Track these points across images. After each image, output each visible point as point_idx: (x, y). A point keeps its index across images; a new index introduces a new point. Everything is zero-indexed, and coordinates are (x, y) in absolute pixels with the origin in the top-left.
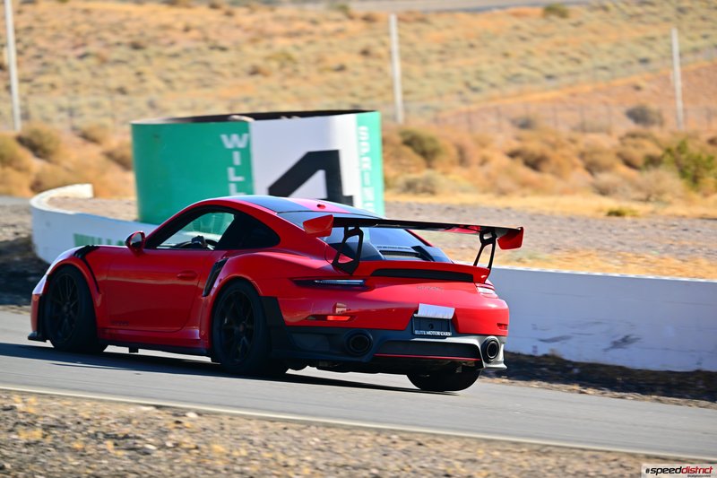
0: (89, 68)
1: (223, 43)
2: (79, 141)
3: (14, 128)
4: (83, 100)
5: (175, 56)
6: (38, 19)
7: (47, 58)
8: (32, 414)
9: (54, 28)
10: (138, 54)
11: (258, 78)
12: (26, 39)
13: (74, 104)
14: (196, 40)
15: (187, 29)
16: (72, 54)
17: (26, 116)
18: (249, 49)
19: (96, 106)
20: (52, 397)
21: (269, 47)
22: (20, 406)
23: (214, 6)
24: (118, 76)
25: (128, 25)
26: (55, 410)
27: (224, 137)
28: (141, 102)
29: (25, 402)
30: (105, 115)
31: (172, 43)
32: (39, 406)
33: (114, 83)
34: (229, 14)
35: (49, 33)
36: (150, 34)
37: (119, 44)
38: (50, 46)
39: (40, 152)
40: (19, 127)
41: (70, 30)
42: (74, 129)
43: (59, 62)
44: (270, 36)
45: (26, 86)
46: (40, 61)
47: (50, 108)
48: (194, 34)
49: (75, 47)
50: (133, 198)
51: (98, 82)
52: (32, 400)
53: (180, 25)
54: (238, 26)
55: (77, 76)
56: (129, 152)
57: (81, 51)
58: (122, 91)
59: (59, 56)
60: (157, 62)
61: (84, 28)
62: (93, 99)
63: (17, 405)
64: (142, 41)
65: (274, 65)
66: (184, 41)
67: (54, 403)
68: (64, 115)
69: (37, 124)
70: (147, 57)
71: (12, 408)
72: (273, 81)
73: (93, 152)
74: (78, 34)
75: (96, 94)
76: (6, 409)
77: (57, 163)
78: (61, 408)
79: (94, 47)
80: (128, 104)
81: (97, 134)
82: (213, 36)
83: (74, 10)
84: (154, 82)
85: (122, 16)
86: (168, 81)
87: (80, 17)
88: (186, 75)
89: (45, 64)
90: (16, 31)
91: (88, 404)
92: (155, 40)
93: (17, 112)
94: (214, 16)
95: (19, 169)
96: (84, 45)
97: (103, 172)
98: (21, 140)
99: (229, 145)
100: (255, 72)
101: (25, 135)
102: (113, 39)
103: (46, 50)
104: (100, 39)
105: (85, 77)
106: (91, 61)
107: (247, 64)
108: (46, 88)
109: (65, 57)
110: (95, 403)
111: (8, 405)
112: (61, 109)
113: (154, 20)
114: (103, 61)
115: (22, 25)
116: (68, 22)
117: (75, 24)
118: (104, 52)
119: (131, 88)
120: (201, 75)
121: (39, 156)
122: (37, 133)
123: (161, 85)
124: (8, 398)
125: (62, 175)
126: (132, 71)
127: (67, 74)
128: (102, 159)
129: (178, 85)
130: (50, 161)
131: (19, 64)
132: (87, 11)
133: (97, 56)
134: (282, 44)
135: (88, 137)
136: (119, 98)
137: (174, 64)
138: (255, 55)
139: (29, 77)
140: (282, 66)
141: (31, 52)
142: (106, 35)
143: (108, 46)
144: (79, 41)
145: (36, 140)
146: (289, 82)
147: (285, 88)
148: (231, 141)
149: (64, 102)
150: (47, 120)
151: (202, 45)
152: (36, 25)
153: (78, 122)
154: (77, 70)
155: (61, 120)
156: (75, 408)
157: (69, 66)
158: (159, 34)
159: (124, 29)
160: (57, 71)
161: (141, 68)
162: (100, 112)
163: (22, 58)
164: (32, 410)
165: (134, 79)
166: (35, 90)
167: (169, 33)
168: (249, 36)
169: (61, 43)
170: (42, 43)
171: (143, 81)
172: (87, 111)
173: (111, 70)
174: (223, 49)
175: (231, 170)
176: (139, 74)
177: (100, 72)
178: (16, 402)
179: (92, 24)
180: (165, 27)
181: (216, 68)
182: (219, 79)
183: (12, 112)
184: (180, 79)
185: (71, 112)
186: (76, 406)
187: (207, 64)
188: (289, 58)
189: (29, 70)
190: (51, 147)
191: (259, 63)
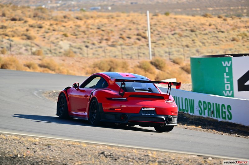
0: (176, 38)
1: (223, 30)
2: (172, 63)
3: (150, 59)
4: (173, 49)
5: (206, 34)
6: (159, 21)
7: (161, 35)
8: (155, 158)
9: (164, 24)
10: (193, 33)
11: (235, 42)
12: (154, 28)
13: (170, 50)
14: (213, 29)
15: (210, 25)
16: (170, 33)
17: (154, 55)
18: (232, 32)
19: (178, 51)
20: (161, 152)
21: (239, 31)
22: (150, 155)
23: (219, 17)
24: (185, 41)
25: (190, 23)
26: (163, 156)
27: (223, 62)
28: (194, 50)
29: (152, 153)
30: (181, 55)
31: (205, 30)
32: (157, 155)
33: (184, 44)
34: (225, 20)
35: (162, 26)
36: (197, 26)
37: (186, 30)
38: (163, 31)
39: (158, 67)
40: (151, 58)
41: (170, 25)
42: (170, 59)
43: (166, 36)
44: (239, 28)
45: (154, 44)
46: (159, 36)
47: (162, 52)
48: (213, 26)
49: (171, 31)
50: (191, 83)
51: (179, 43)
52: (155, 153)
53: (208, 24)
54: (228, 24)
55: (172, 41)
56: (189, 67)
57: (173, 32)
58: (187, 46)
59: (165, 34)
60: (199, 36)
61: (174, 24)
62: (177, 49)
63: (149, 154)
64: (195, 29)
65: (241, 37)
66: (209, 29)
67: (163, 154)
68: (167, 54)
69: (158, 57)
70: (196, 35)
71: (147, 155)
72: (240, 43)
73: (177, 67)
74: (172, 27)
75: (178, 47)
76: (145, 156)
77: (164, 71)
78: (165, 156)
79: (177, 31)
80: (189, 51)
81: (178, 61)
82: (219, 27)
83: (171, 18)
84: (198, 43)
85: (188, 20)
86: (203, 43)
87: (173, 21)
88: (210, 41)
89: (161, 37)
90: (151, 25)
91: (174, 154)
92: (199, 29)
93: (151, 53)
94: (220, 21)
95: (151, 73)
96: (174, 30)
97: (180, 74)
98: (152, 63)
99: (224, 65)
100: (233, 40)
101: (153, 61)
102: (184, 28)
103: (161, 32)
104: (180, 28)
105: (174, 41)
106: (177, 36)
107: (231, 37)
108: (161, 45)
109: (168, 34)
110: (176, 154)
111: (146, 155)
112: (166, 52)
113: (198, 22)
114: (181, 36)
115: (153, 23)
116: (169, 22)
117: (171, 23)
118: (181, 33)
119: (190, 45)
120: (215, 41)
121: (158, 69)
122: (157, 60)
123: (201, 44)
124: (146, 152)
125: (166, 75)
126: (191, 40)
127: (168, 40)
128: (180, 69)
129: (207, 44)
130: (162, 70)
131: (151, 36)
132: (175, 19)
133: (179, 34)
134: (243, 30)
135: (175, 62)
136: (186, 48)
137: (206, 37)
138: (234, 34)
139: (155, 41)
140: (243, 38)
141: (156, 32)
142: (182, 27)
143: (182, 31)
144: (173, 29)
145: (157, 63)
146: (245, 44)
147: (244, 45)
148: (225, 64)
149: (167, 50)
150: (161, 56)
151: (215, 30)
152: (157, 23)
153: (172, 57)
154: (172, 39)
155: (166, 56)
156: (169, 156)
157: (169, 37)
158: (201, 27)
159: (188, 25)
160: (165, 39)
161: (194, 38)
162: (180, 53)
163: (152, 35)
164: (154, 156)
165: (192, 42)
166: (157, 46)
167: (204, 26)
168: (232, 27)
169: (167, 29)
170: (160, 30)
171: (194, 43)
172: (175, 53)
173: (183, 39)
174: (223, 32)
175: (225, 74)
176: (193, 40)
177: (180, 39)
178: (149, 153)
179: (177, 23)
180: (203, 24)
181: (220, 39)
182: (221, 42)
183: (149, 53)
184: (208, 42)
185: (169, 53)
186: (169, 155)
187: (217, 37)
188: (246, 35)
189: (155, 39)
190: (162, 65)
191: (235, 37)
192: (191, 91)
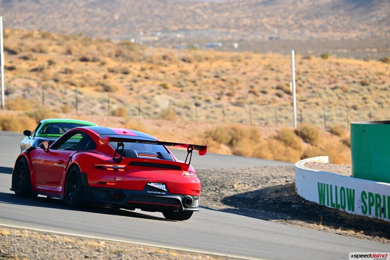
0: (337, 95)
2: (329, 134)
3: (294, 126)
4: (333, 112)
5: (385, 89)
6: (311, 68)
7: (314, 89)
9: (319, 72)
10: (365, 88)
12: (304, 78)
13: (327, 114)
16: (328, 87)
17: (301, 120)
19: (340, 115)
24: (353, 100)
25: (360, 72)
28: (364, 114)
31: (383, 83)
33: (350, 104)
35: (316, 75)
36: (371, 77)
37: (354, 82)
38: (317, 82)
39: (308, 140)
40: (296, 125)
41: (328, 74)
42: (326, 127)
43: (321, 91)
45: (302, 103)
46: (310, 90)
47: (315, 116)
49: (330, 84)
50: (350, 164)
51: (342, 103)
53: (388, 73)
55: (331, 99)
57: (333, 86)
58: (355, 108)
59: (321, 88)
60: (374, 92)
61: (336, 73)
62: (339, 112)
64: (368, 82)
68: (322, 120)
69: (307, 124)
70: (369, 90)
73: (336, 139)
74: (332, 76)
75: (340, 109)
77: (316, 146)
79: (339, 84)
80: (358, 115)
81: (339, 130)
83: (331, 63)
84: (372, 103)
85: (357, 67)
86: (380, 103)
87: (333, 67)
89: (313, 92)
90: (297, 73)
92: (374, 81)
93: (296, 117)
95: (295, 148)
96: (335, 82)
97: (341, 151)
98: (296, 132)
101: (299, 130)
102: (351, 79)
103: (314, 84)
104: (344, 79)
105: (335, 99)
106: (339, 91)
108: (315, 105)
109: (325, 89)
112: (321, 117)
113: (374, 70)
114: (345, 91)
115: (302, 70)
116: (327, 70)
117: (331, 70)
118: (346, 86)
119: (359, 106)
121: (306, 142)
122: (305, 129)
123: (376, 105)
125: (319, 151)
126: (361, 98)
127: (324, 97)
128: (341, 143)
129: (385, 105)
130: (312, 145)
131: (297, 91)
132: (337, 64)
133: (342, 88)
135: (333, 132)
136: (353, 111)
137: (384, 94)
139: (304, 99)
141: (307, 85)
142: (348, 77)
143: (348, 83)
144: (333, 80)
145: (305, 132)
149: (322, 112)
150: (313, 122)
152: (309, 70)
153: (328, 124)
154: (331, 95)
155: (321, 122)
157: (326, 93)
158: (377, 77)
159: (358, 74)
160: (320, 96)
161: (365, 96)
162: (343, 119)
163: (300, 88)
165: (362, 101)
166: (307, 106)
167: (382, 77)
169: (323, 81)
170: (312, 81)
171: (366, 103)
172: (335, 118)
173: (349, 96)
176: (364, 99)
177: (343, 97)
179: (339, 71)
180: (380, 74)
183: (293, 118)
184: (387, 102)
185: (326, 118)
189: (304, 95)
190: (313, 136)
192: (351, 176)
